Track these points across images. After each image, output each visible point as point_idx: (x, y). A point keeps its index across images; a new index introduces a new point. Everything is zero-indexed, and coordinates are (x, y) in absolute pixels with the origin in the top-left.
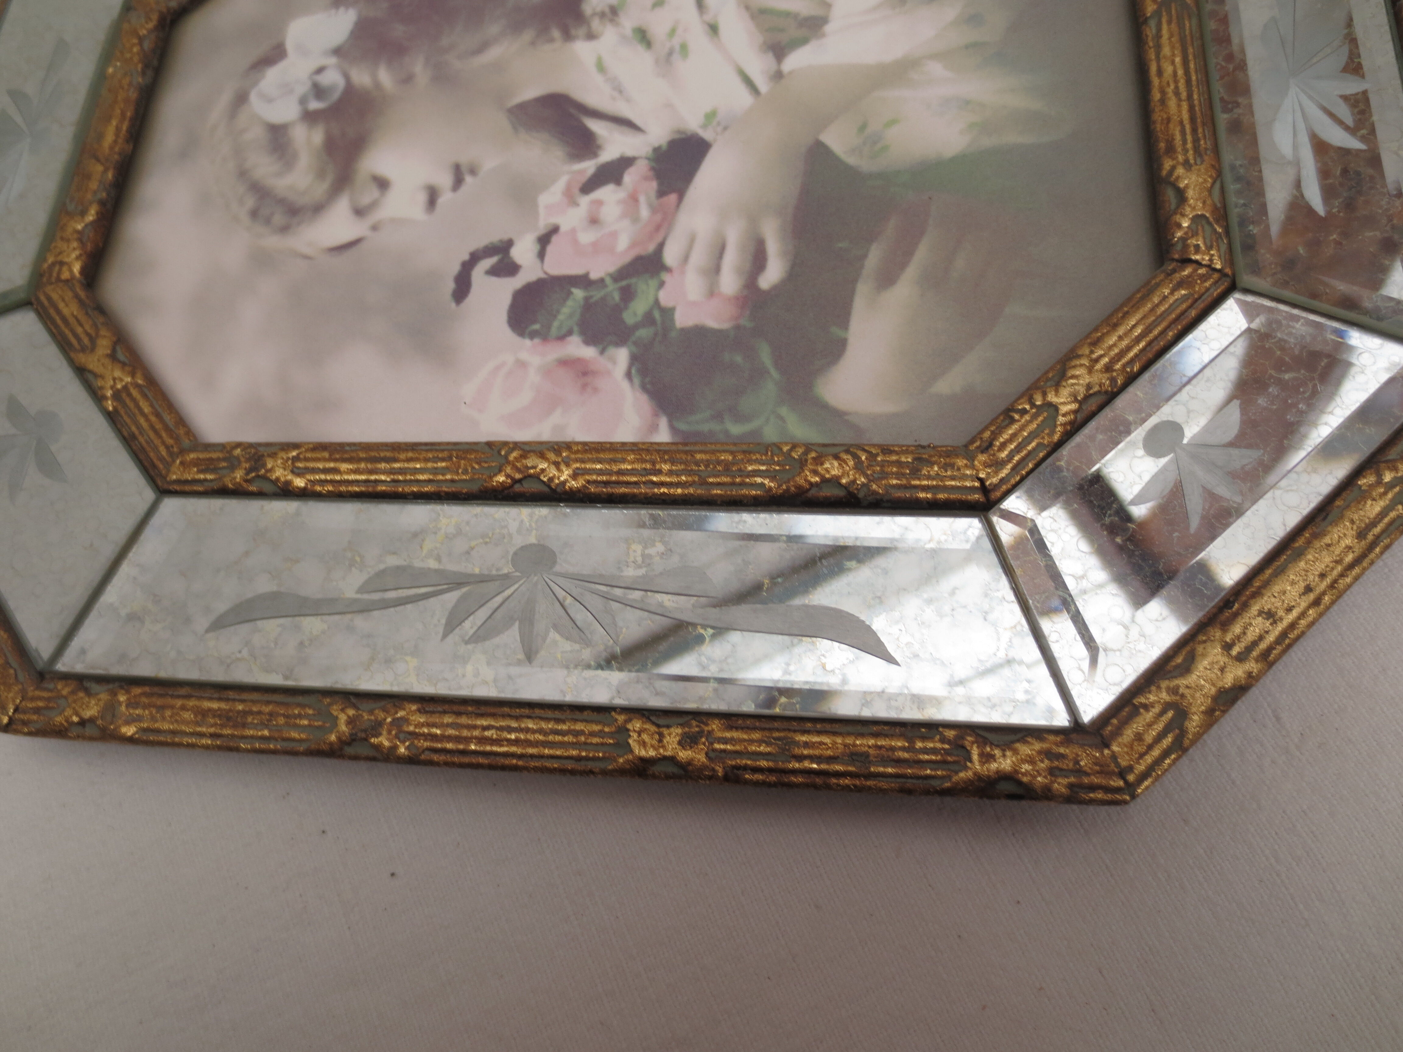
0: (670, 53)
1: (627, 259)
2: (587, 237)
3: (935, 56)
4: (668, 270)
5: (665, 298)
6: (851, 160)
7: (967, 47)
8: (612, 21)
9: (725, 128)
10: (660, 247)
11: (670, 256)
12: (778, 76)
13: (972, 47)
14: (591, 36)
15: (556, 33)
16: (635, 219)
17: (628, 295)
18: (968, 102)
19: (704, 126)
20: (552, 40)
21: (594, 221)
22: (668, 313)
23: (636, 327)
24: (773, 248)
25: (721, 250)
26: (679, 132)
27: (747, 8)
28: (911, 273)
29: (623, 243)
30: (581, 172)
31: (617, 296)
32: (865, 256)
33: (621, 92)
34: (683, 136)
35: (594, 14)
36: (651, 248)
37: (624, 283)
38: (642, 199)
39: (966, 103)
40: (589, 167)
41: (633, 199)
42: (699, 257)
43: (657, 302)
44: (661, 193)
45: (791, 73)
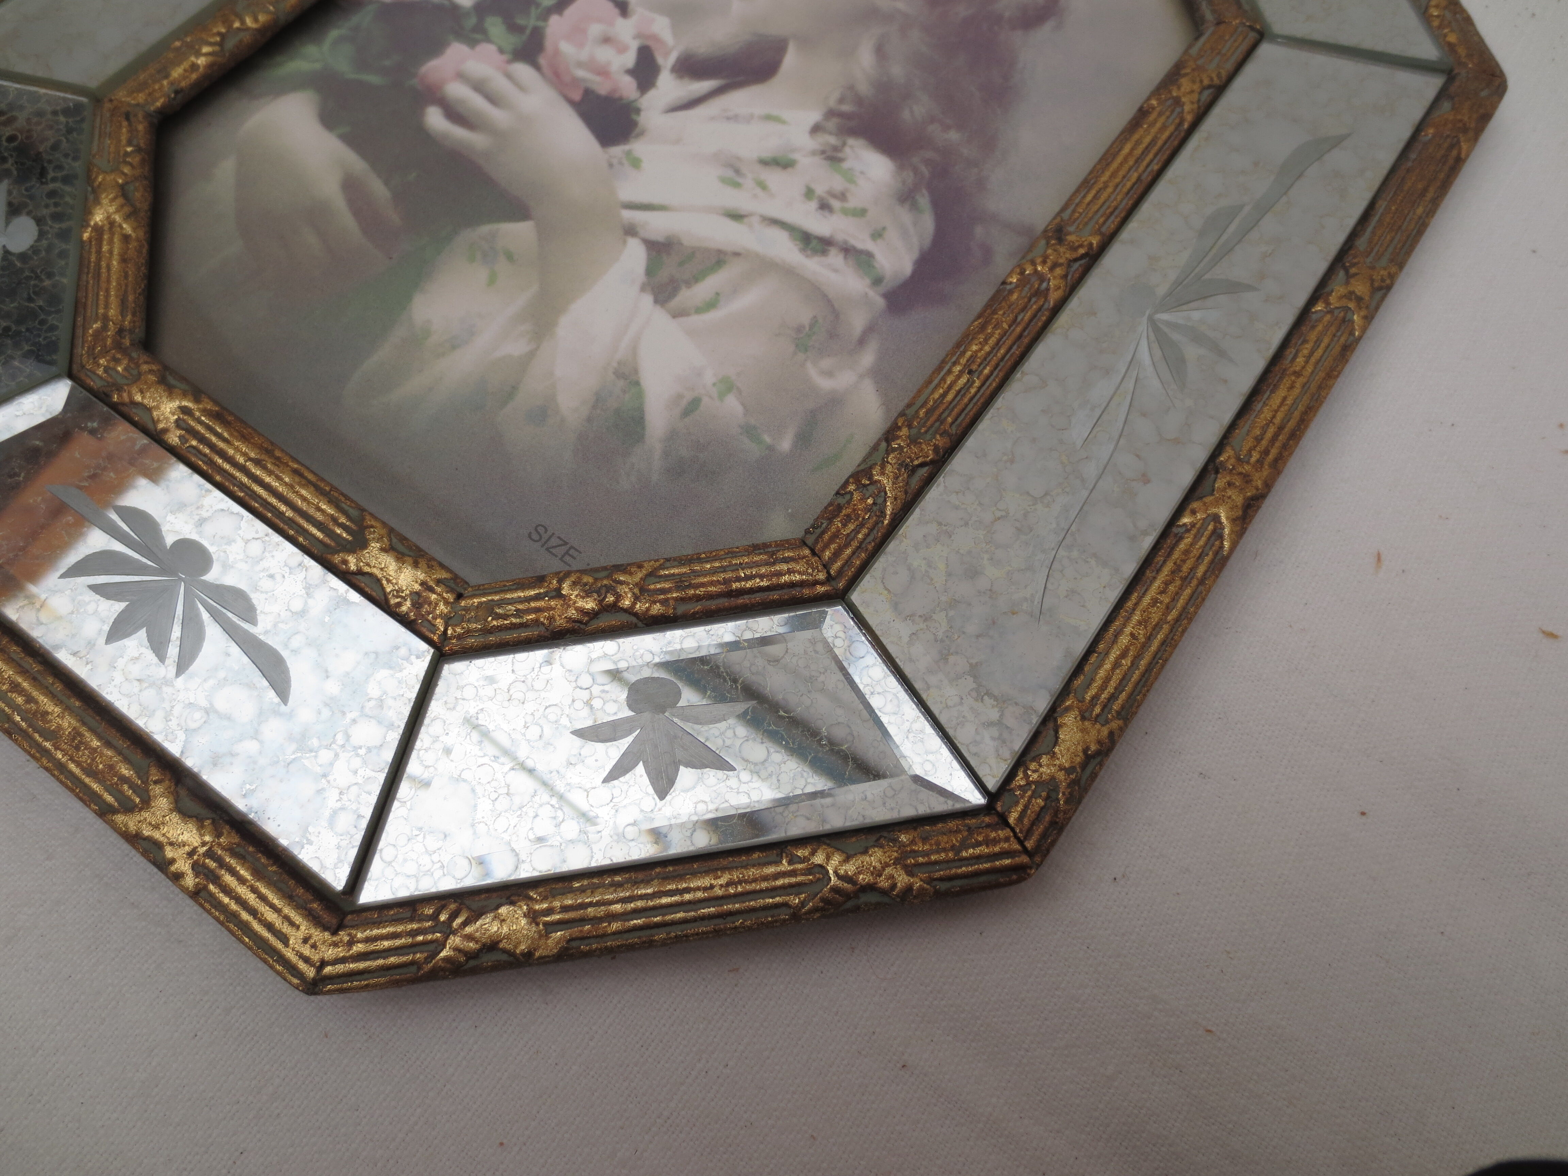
0: (737, 172)
1: (549, 44)
2: (595, 30)
3: (531, 355)
4: (509, 62)
5: (488, 49)
6: (485, 229)
7: (514, 388)
8: (823, 152)
9: (611, 165)
10: (537, 67)
11: (522, 70)
12: (630, 231)
13: (510, 392)
14: (816, 129)
15: (846, 108)
16: (580, 65)
17: (513, 28)
18: (454, 347)
19: (629, 153)
20: (841, 100)
21: (607, 40)
22: (472, 43)
23: (481, 20)
24: (458, 132)
25: (493, 99)
26: (642, 133)
27: (737, 254)
28: (339, 202)
29: (566, 47)
30: (667, 54)
31: (520, 21)
32: (386, 183)
33: (728, 118)
34: (633, 135)
35: (844, 144)
36: (542, 61)
37: (528, 32)
38: (598, 79)
39: (454, 344)
40: (666, 62)
41: (603, 72)
42: (500, 83)
43: (488, 40)
44: (588, 93)
45: (625, 242)
